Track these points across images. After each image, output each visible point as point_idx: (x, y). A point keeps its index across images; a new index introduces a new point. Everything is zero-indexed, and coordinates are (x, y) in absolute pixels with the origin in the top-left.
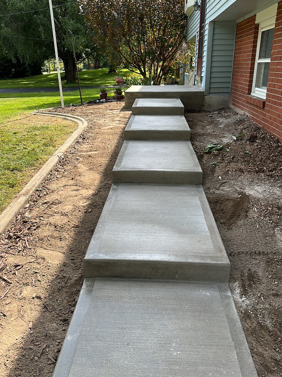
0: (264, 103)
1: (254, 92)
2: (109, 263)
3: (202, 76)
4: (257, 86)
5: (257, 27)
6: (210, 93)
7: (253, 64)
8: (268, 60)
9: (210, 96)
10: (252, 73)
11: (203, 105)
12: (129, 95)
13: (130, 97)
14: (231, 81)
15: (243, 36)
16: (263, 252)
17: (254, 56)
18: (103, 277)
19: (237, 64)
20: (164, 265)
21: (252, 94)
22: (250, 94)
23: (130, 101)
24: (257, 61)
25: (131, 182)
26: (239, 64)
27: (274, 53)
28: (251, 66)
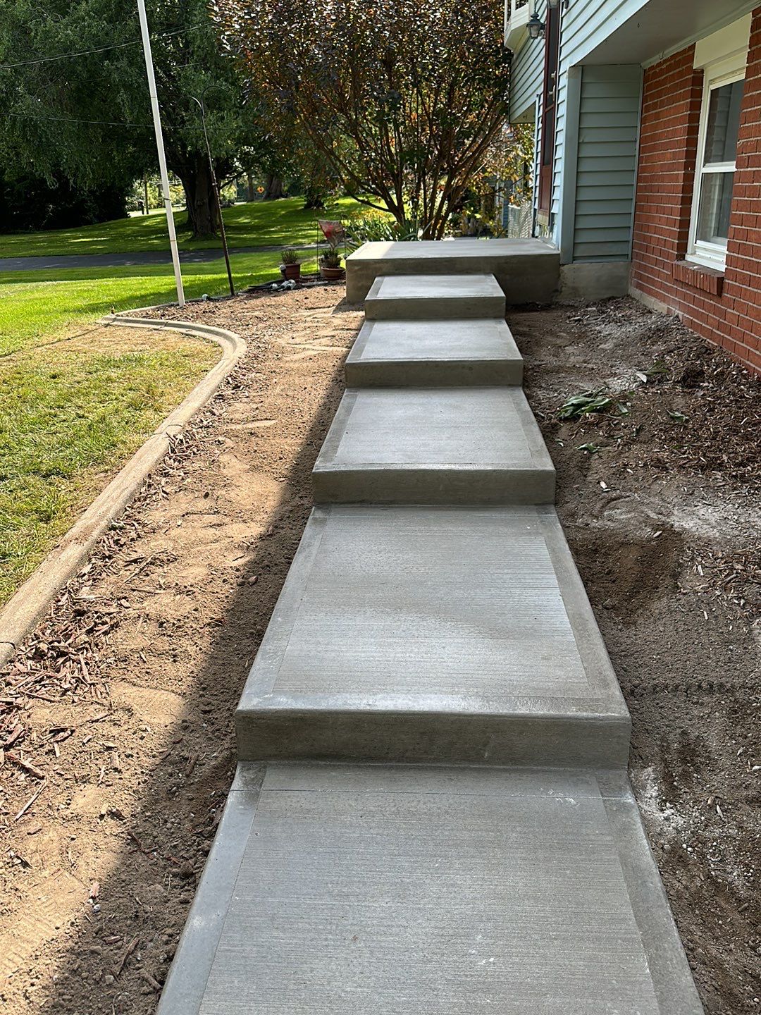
0: (721, 281)
1: (694, 253)
2: (302, 719)
3: (553, 214)
4: (702, 236)
5: (698, 77)
6: (575, 258)
7: (689, 178)
8: (730, 167)
9: (576, 264)
10: (687, 201)
11: (557, 291)
12: (356, 268)
13: (359, 272)
14: (632, 225)
15: (662, 104)
16: (722, 685)
17: (691, 156)
18: (287, 758)
19: (646, 179)
20: (452, 723)
21: (689, 258)
22: (681, 257)
23: (360, 284)
24: (701, 169)
25: (362, 502)
26: (652, 178)
27: (744, 148)
28: (684, 181)
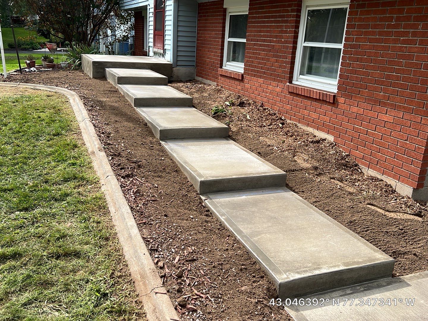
0: (242, 75)
1: (226, 66)
3: (165, 49)
4: (228, 61)
5: (225, 10)
6: (177, 66)
7: (223, 42)
9: (178, 68)
10: (222, 49)
11: (171, 77)
12: (97, 64)
13: (98, 66)
15: (208, 16)
17: (223, 35)
19: (201, 40)
21: (223, 67)
22: (221, 67)
23: (98, 71)
24: (227, 39)
26: (204, 40)
27: (249, 36)
